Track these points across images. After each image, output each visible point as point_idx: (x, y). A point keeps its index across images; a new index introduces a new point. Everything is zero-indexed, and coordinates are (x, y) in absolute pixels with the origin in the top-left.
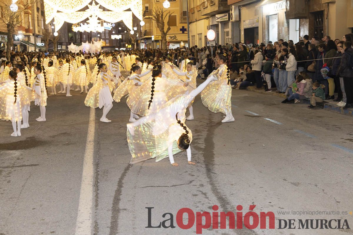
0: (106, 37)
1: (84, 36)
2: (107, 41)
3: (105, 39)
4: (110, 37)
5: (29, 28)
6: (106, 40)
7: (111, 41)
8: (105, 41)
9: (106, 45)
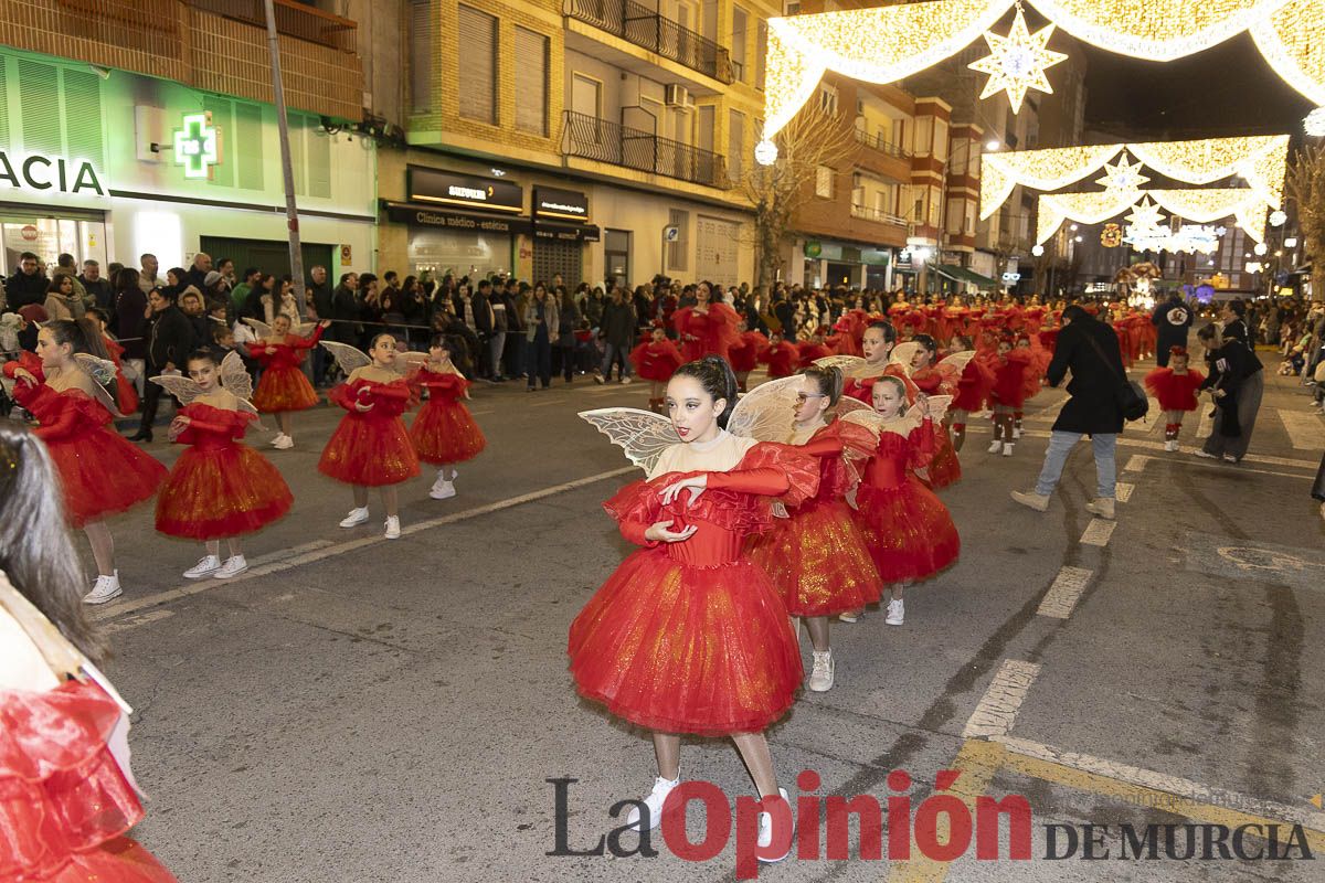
0: (1234, 268)
1: (1172, 264)
2: (1236, 277)
3: (1229, 273)
4: (1244, 266)
5: (962, 233)
6: (1233, 276)
7: (1245, 277)
8: (1230, 277)
9: (1230, 285)
